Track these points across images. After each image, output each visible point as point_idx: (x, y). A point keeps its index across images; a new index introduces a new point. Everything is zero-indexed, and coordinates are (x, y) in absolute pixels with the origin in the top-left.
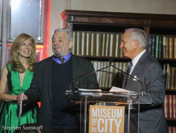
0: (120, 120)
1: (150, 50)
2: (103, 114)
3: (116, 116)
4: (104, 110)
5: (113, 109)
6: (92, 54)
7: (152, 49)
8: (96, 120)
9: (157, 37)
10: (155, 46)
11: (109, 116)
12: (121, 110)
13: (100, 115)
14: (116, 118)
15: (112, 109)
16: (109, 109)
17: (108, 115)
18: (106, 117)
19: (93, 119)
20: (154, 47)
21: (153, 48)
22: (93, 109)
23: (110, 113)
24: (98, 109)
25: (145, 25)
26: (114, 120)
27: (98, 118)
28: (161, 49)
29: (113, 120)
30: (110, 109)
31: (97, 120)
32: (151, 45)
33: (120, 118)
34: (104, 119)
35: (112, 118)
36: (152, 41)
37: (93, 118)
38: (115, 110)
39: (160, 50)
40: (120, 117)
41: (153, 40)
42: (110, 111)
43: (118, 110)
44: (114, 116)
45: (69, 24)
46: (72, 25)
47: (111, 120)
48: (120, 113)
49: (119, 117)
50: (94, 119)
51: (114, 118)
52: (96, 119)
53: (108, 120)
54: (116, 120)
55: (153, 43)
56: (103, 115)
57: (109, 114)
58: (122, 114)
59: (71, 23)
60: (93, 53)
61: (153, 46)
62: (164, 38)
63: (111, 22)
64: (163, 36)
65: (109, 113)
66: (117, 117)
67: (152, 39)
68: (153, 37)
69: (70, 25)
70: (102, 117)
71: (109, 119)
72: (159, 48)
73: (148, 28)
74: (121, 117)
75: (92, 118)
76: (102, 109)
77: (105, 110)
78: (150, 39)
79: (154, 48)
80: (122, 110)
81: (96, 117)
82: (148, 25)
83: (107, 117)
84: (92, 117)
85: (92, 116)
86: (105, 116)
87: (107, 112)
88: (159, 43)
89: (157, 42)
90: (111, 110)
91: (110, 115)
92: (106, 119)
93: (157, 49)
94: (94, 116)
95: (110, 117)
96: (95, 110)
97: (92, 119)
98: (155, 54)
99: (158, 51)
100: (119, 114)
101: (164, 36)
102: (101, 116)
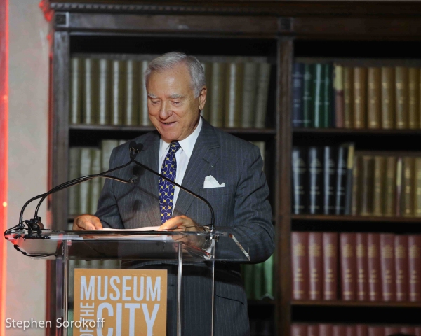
0: (157, 307)
1: (297, 106)
2: (111, 290)
3: (145, 297)
4: (112, 279)
5: (135, 278)
6: (129, 122)
7: (302, 103)
8: (93, 307)
9: (319, 68)
10: (312, 94)
11: (127, 296)
12: (159, 279)
13: (102, 295)
14: (144, 301)
15: (133, 276)
16: (125, 278)
17: (124, 294)
18: (117, 298)
19: (84, 305)
20: (309, 96)
21: (306, 98)
22: (83, 279)
23: (129, 288)
24: (96, 279)
25: (280, 34)
26: (141, 306)
27: (98, 302)
28: (329, 101)
29: (138, 306)
30: (130, 278)
31: (96, 309)
32: (301, 89)
33: (156, 302)
34: (114, 304)
35: (133, 301)
36: (302, 79)
37: (85, 302)
38: (142, 278)
39: (327, 103)
40: (156, 298)
41: (307, 76)
42: (130, 283)
43: (149, 279)
44: (138, 296)
45: (58, 35)
46: (67, 39)
47: (132, 307)
48: (155, 289)
49: (153, 299)
50: (87, 306)
51: (141, 302)
52: (90, 305)
53: (123, 306)
54: (145, 306)
55: (306, 85)
56: (111, 295)
57: (127, 291)
58: (159, 291)
59: (65, 34)
60: (133, 118)
61: (306, 93)
62: (338, 70)
63: (181, 27)
64: (335, 65)
65: (125, 288)
66: (148, 299)
67: (302, 72)
68: (307, 68)
69: (63, 38)
70: (108, 300)
71: (127, 306)
72: (322, 100)
73: (290, 43)
74: (159, 299)
75: (81, 304)
76: (106, 278)
77: (115, 281)
78: (297, 75)
79: (310, 98)
80: (162, 280)
81: (93, 301)
82: (289, 34)
83: (120, 301)
84: (82, 301)
85: (82, 298)
86: (115, 296)
87: (120, 286)
88: (322, 85)
89: (318, 82)
90: (133, 280)
91: (129, 294)
92: (119, 306)
93: (317, 103)
94: (88, 298)
95: (129, 299)
96: (88, 281)
97: (82, 306)
98: (311, 117)
99: (322, 107)
100: (151, 289)
101: (338, 65)
102: (105, 298)
